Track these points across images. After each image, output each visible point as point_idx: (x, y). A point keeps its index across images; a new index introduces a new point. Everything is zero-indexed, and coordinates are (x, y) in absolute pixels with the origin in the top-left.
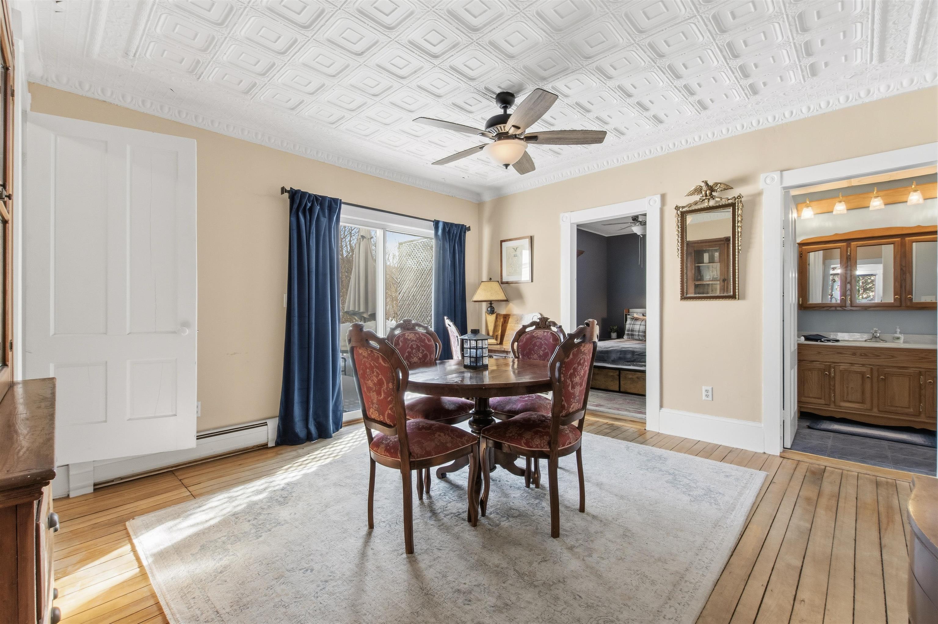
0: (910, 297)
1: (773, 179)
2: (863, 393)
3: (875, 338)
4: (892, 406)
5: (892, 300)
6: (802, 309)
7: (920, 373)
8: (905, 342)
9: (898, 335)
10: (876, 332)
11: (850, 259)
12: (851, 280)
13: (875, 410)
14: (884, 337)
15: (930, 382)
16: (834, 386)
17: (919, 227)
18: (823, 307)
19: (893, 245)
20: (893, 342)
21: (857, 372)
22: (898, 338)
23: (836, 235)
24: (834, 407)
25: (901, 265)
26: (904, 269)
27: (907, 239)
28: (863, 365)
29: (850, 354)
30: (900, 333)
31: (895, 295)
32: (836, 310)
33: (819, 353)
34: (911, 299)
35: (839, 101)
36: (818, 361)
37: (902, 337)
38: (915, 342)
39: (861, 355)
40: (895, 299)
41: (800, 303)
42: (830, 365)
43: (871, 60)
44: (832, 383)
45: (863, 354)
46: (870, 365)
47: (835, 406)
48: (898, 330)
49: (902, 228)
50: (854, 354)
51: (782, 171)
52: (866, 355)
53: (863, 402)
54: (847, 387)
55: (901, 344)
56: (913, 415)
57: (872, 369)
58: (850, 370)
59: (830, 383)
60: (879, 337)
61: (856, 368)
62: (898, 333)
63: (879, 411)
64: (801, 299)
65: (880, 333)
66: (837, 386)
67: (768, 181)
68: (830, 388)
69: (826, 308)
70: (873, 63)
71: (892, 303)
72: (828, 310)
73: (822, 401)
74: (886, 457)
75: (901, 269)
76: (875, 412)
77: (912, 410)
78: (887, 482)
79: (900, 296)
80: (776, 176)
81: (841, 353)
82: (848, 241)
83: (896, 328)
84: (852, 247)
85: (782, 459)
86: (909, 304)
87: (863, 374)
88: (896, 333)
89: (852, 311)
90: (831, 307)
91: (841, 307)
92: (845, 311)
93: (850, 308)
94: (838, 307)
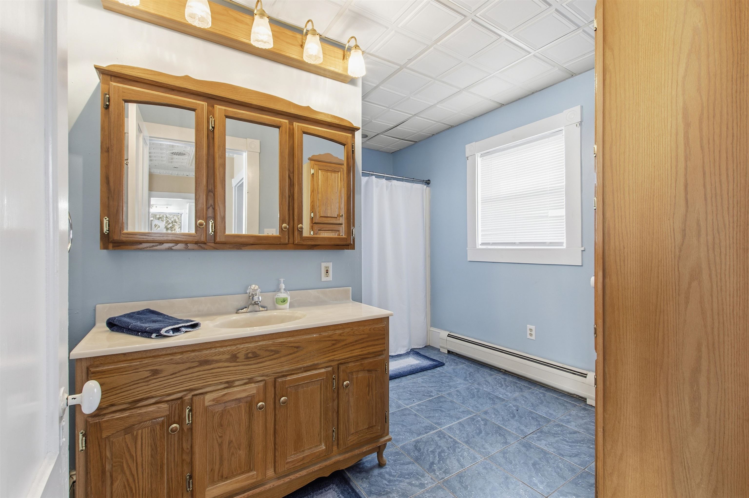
0: (299, 228)
3: (253, 305)
5: (276, 232)
6: (111, 245)
7: (333, 371)
9: (283, 295)
10: (255, 293)
11: (213, 140)
12: (215, 185)
13: (271, 474)
16: (192, 452)
18: (161, 243)
19: (278, 130)
21: (238, 402)
22: (284, 301)
23: (187, 78)
27: (297, 124)
29: (227, 361)
30: (285, 290)
31: (282, 221)
32: (187, 249)
33: (155, 372)
34: (300, 231)
39: (247, 358)
40: (281, 230)
41: (105, 229)
42: (180, 399)
44: (186, 446)
45: (250, 355)
48: (283, 286)
53: (250, 468)
57: (265, 384)
58: (227, 399)
59: (182, 447)
61: (237, 392)
62: (282, 291)
63: (277, 474)
64: (105, 221)
66: (197, 449)
69: (166, 246)
71: (276, 236)
72: (170, 249)
76: (271, 480)
79: (288, 224)
81: (207, 362)
82: (211, 100)
84: (217, 113)
86: (297, 239)
87: (249, 404)
88: (278, 290)
89: (215, 249)
90: (177, 242)
91: (196, 243)
92: (204, 249)
93: (212, 245)
94: (191, 242)
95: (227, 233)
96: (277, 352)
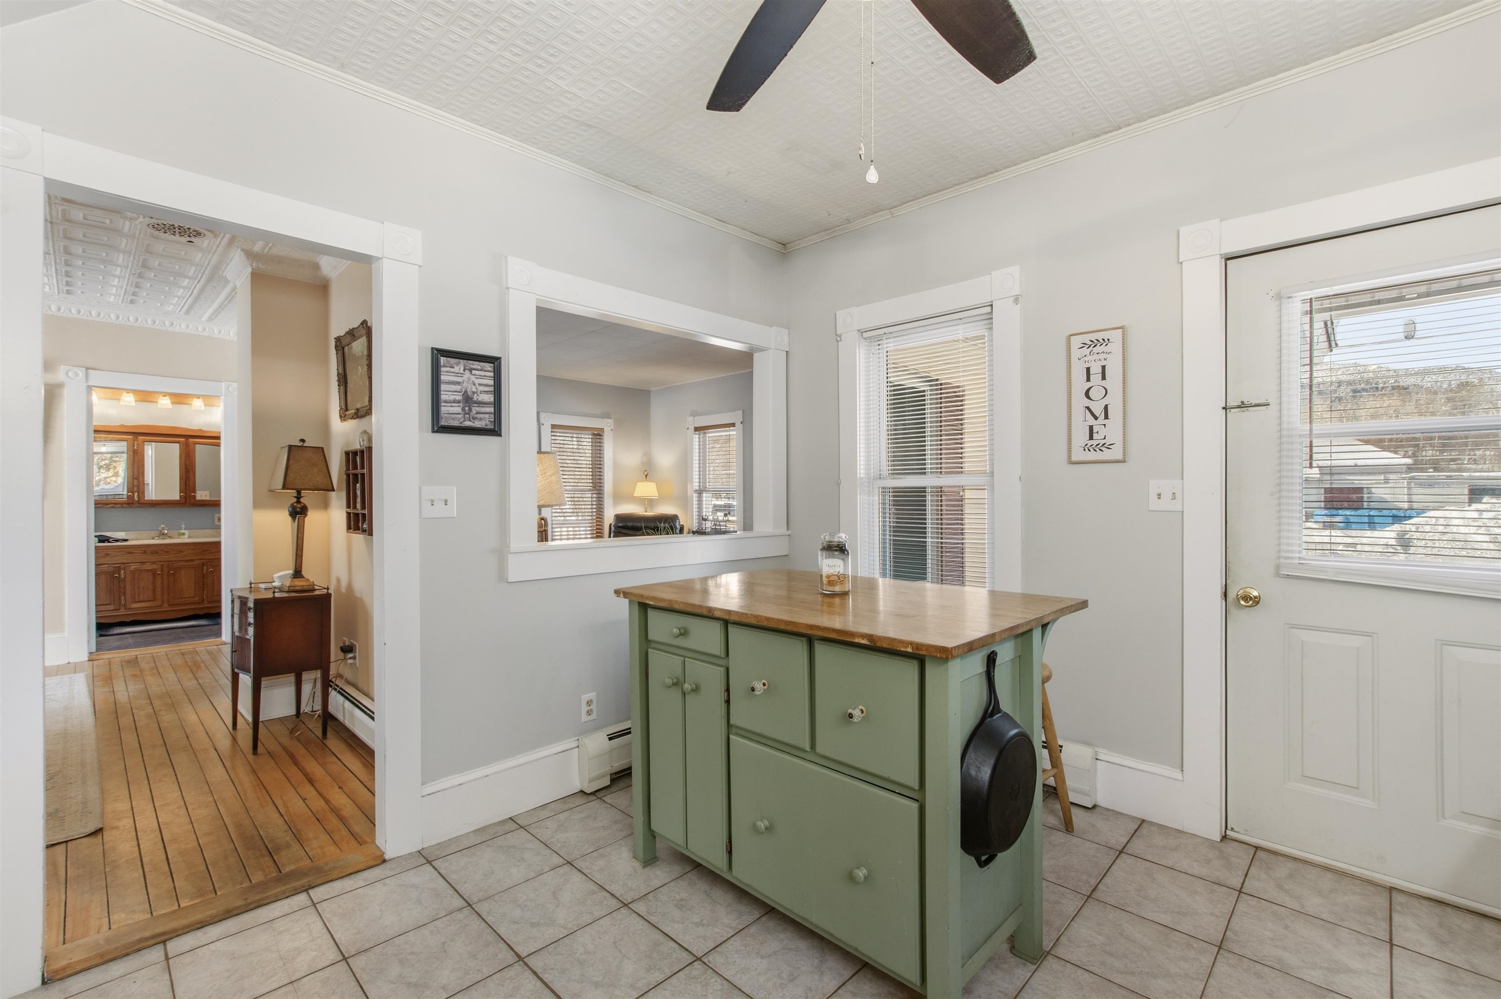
0: (194, 495)
1: (77, 374)
2: (154, 590)
3: (162, 535)
4: (181, 598)
5: (177, 498)
7: (203, 564)
8: (189, 537)
9: (183, 531)
10: (163, 529)
11: (137, 453)
12: (139, 476)
13: (166, 605)
14: (172, 533)
15: (211, 571)
16: (125, 588)
17: (200, 430)
18: (108, 504)
19: (178, 444)
20: (179, 538)
21: (147, 571)
22: (184, 534)
23: (122, 426)
24: (124, 610)
25: (186, 464)
26: (188, 468)
27: (191, 440)
28: (154, 563)
29: (141, 553)
30: (185, 529)
31: (181, 492)
32: (122, 507)
33: (107, 555)
34: (194, 497)
35: (147, 322)
36: (105, 564)
37: (187, 532)
38: (197, 537)
39: (152, 553)
40: (181, 497)
42: (119, 567)
43: (180, 311)
44: (122, 586)
46: (161, 562)
47: (126, 609)
48: (183, 526)
49: (187, 429)
50: (145, 552)
51: (87, 369)
52: (157, 552)
53: (154, 600)
54: (138, 587)
55: (185, 540)
56: (199, 603)
57: (162, 565)
58: (142, 568)
59: (120, 586)
60: (166, 534)
61: (148, 566)
62: (183, 529)
63: (169, 605)
65: (167, 530)
67: (70, 374)
68: (120, 592)
69: (110, 506)
70: (181, 313)
71: (178, 500)
72: (113, 507)
73: (112, 607)
74: (184, 638)
75: (186, 468)
76: (166, 607)
77: (197, 598)
78: (190, 652)
79: (185, 494)
80: (81, 373)
81: (131, 553)
82: (136, 434)
83: (182, 524)
84: (140, 440)
85: (91, 662)
86: (192, 501)
87: (154, 572)
88: (181, 529)
89: (139, 507)
90: (116, 504)
91: (128, 504)
92: (132, 507)
93: (138, 505)
94: (125, 504)
95: (146, 499)
96: (168, 552)
